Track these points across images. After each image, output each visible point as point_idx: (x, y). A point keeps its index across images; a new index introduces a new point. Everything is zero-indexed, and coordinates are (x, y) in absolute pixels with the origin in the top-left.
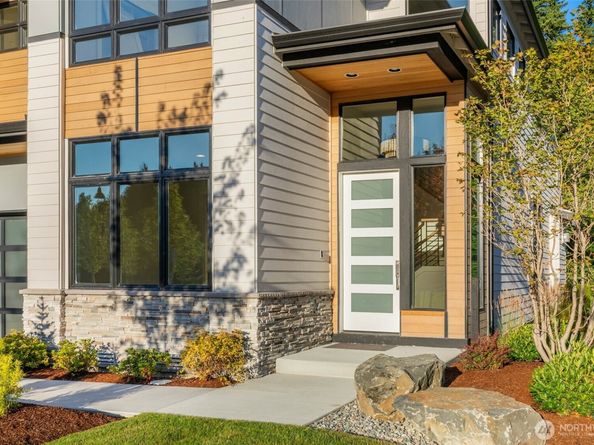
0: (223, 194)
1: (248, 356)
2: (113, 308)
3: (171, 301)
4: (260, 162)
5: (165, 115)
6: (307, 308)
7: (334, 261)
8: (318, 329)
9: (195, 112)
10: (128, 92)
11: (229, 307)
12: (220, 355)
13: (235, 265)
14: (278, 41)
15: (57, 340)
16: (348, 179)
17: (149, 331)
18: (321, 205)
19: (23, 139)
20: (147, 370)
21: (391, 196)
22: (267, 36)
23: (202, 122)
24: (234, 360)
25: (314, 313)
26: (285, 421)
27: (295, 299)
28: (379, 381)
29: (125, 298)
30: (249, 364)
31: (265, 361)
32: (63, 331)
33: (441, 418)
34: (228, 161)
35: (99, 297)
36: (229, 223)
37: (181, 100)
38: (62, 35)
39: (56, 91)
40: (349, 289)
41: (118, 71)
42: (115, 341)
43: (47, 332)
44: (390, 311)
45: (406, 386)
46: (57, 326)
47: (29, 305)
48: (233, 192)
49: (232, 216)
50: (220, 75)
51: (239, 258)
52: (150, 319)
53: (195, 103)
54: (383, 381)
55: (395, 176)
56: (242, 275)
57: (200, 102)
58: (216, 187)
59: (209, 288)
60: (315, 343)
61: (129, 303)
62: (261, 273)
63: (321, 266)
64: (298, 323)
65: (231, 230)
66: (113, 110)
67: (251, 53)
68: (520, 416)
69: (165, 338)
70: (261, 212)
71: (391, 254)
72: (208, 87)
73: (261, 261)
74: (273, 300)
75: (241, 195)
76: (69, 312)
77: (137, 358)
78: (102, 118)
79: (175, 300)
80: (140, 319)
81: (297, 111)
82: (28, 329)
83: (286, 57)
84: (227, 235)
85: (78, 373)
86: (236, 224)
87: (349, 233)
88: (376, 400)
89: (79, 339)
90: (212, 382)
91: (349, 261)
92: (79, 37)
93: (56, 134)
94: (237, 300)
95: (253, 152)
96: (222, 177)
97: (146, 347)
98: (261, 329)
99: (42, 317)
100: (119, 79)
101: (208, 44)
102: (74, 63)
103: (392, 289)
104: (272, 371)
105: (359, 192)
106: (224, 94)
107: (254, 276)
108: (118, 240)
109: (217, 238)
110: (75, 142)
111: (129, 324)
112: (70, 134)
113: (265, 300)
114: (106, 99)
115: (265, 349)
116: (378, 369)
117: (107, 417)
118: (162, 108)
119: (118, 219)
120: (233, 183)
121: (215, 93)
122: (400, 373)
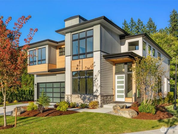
0: (95, 80)
1: (99, 105)
2: (78, 98)
3: (87, 97)
4: (101, 75)
5: (86, 68)
6: (109, 97)
7: (114, 89)
8: (111, 101)
9: (91, 68)
10: (81, 64)
11: (96, 98)
12: (94, 104)
13: (96, 91)
14: (104, 56)
15: (70, 102)
16: (117, 76)
17: (84, 101)
18: (112, 80)
19: (65, 71)
20: (84, 107)
21: (123, 79)
22: (102, 56)
23: (92, 69)
24: (96, 105)
25: (110, 98)
26: (102, 112)
27: (107, 96)
28: (115, 108)
29: (80, 96)
30: (99, 106)
31: (101, 105)
32: (71, 101)
33: (122, 112)
34: (96, 75)
35: (76, 96)
36: (96, 85)
37: (89, 66)
38: (71, 56)
39: (70, 64)
40: (117, 94)
41: (80, 61)
42: (79, 102)
43: (69, 101)
44: (123, 98)
45: (119, 108)
46: (70, 100)
47: (66, 97)
48: (96, 80)
49: (96, 84)
50: (95, 62)
51: (97, 90)
52: (84, 99)
53: (91, 67)
54: (116, 108)
55: (124, 75)
56: (98, 93)
57: (92, 66)
58: (94, 79)
59: (93, 94)
60: (110, 103)
61: (81, 97)
62: (101, 92)
63: (112, 90)
64: (107, 100)
65: (96, 86)
66: (79, 67)
67: (99, 59)
68: (133, 112)
69: (86, 102)
70: (101, 83)
71: (123, 88)
72: (93, 64)
73: (101, 90)
74: (103, 96)
75: (98, 81)
76: (72, 98)
77: (82, 105)
78: (77, 68)
79: (88, 97)
80: (82, 99)
81: (107, 66)
82: (66, 101)
83: (105, 58)
84: (95, 87)
85: (74, 107)
86: (97, 85)
87: (117, 85)
88: (115, 110)
89: (74, 102)
90: (93, 108)
91: (117, 89)
92: (73, 56)
93: (70, 71)
94: (97, 96)
95: (100, 74)
96: (95, 78)
97: (83, 103)
98: (101, 101)
99: (68, 99)
100: (80, 62)
101: (93, 57)
102: (73, 60)
103: (124, 94)
104: (103, 107)
105: (118, 78)
106: (95, 65)
107: (100, 93)
108: (79, 87)
109: (94, 87)
110: (73, 72)
111: (81, 100)
112: (72, 71)
113: (101, 96)
114: (78, 65)
115: (101, 104)
116: (116, 106)
117: (77, 112)
118: (86, 67)
119: (79, 84)
120: (96, 79)
121: (94, 65)
122: (119, 106)
